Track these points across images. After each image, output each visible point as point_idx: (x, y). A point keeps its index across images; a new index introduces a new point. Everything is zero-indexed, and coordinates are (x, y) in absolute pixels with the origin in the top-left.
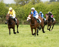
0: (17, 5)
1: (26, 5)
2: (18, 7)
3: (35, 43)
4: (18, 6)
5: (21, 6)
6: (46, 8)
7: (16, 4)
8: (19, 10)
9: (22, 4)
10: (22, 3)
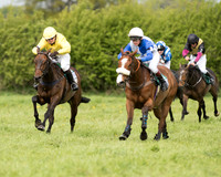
0: (29, 11)
1: (68, 11)
2: (34, 22)
3: (103, 169)
4: (35, 16)
5: (45, 17)
6: (150, 23)
7: (24, 9)
8: (37, 33)
9: (52, 8)
10: (50, 4)
